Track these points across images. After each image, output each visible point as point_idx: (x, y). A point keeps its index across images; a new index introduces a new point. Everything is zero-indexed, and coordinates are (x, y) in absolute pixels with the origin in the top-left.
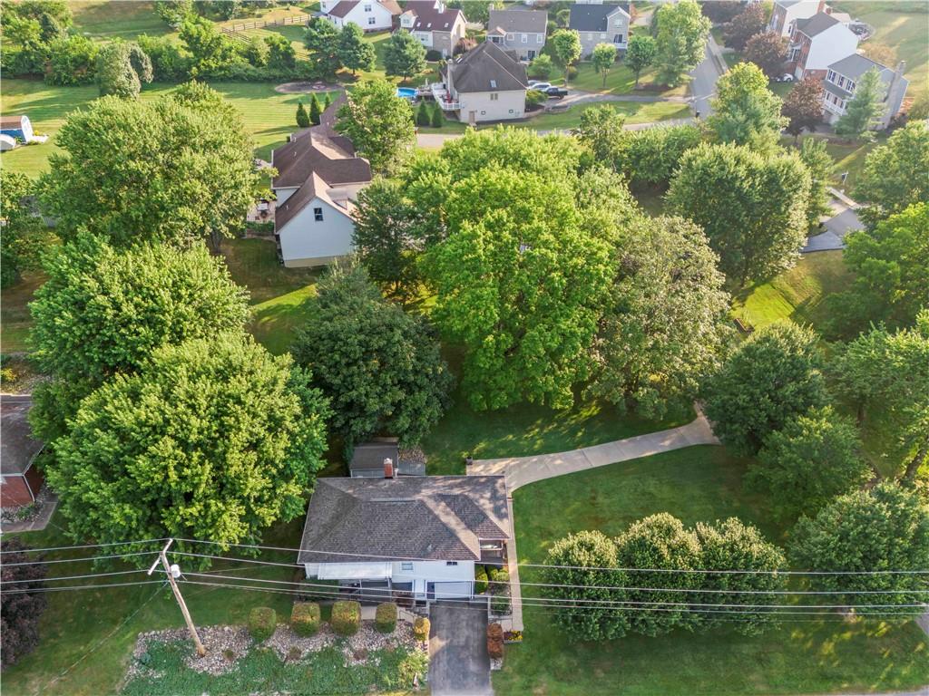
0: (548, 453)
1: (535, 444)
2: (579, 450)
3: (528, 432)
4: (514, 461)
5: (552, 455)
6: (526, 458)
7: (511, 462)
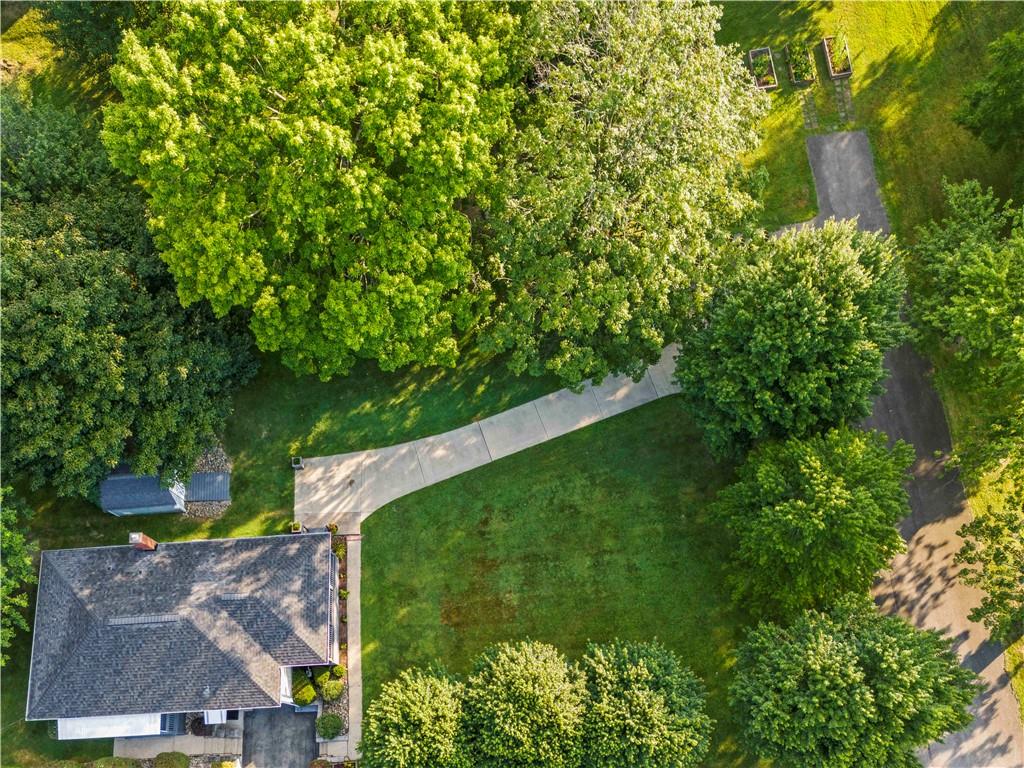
0: (424, 435)
1: (405, 417)
2: (475, 424)
3: (396, 394)
4: (369, 456)
5: (431, 439)
6: (390, 449)
7: (364, 458)
